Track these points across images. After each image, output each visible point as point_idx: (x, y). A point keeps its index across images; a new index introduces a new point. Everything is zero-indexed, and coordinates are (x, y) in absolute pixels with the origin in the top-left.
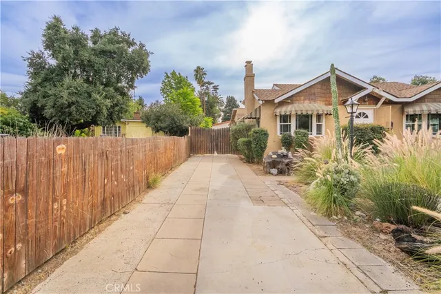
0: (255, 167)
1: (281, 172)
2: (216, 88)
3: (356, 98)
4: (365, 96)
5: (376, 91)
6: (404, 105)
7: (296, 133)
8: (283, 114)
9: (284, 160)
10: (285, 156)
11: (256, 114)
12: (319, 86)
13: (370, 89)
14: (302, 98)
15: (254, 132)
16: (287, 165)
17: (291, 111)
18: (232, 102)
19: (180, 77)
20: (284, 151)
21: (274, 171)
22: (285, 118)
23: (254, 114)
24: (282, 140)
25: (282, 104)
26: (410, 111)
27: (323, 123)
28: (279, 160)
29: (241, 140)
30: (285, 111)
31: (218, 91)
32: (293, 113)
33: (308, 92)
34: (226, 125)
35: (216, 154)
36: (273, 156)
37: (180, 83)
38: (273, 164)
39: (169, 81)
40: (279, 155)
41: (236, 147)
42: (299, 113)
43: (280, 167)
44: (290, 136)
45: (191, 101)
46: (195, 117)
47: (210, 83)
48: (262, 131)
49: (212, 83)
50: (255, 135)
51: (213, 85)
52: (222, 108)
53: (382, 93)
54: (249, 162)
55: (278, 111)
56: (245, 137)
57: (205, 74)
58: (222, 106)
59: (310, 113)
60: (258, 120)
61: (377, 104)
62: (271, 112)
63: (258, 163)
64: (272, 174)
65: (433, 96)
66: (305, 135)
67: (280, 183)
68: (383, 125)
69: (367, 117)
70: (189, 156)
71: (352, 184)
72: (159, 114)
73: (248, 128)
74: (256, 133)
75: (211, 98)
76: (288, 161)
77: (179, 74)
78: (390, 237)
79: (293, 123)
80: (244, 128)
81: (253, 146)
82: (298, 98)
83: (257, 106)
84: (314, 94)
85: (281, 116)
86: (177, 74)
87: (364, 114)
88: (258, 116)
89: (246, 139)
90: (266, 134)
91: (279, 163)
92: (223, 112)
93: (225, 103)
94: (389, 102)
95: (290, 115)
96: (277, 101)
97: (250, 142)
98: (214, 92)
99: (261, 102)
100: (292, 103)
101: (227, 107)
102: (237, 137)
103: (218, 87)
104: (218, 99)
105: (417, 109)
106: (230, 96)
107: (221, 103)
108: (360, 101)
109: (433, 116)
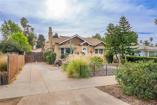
0: (52, 65)
2: (33, 29)
3: (82, 44)
4: (85, 43)
5: (87, 42)
6: (94, 46)
10: (61, 61)
11: (53, 47)
12: (73, 39)
13: (86, 42)
14: (68, 43)
15: (52, 54)
16: (61, 63)
18: (41, 38)
19: (14, 24)
20: (61, 59)
21: (57, 65)
22: (62, 49)
23: (52, 47)
24: (61, 56)
25: (61, 44)
27: (74, 51)
28: (59, 62)
29: (47, 57)
30: (62, 47)
31: (34, 31)
34: (39, 50)
35: (37, 62)
36: (57, 61)
37: (13, 27)
38: (57, 63)
39: (6, 25)
41: (46, 59)
43: (59, 64)
44: (64, 55)
45: (23, 39)
46: (26, 47)
47: (29, 26)
48: (54, 53)
49: (30, 26)
50: (52, 55)
51: (31, 27)
52: (36, 40)
53: (89, 43)
54: (50, 64)
55: (60, 47)
56: (49, 55)
57: (27, 22)
58: (36, 39)
59: (69, 48)
60: (53, 49)
61: (88, 46)
62: (58, 47)
64: (57, 66)
65: (100, 44)
69: (86, 49)
70: (25, 64)
72: (7, 45)
73: (50, 52)
74: (53, 54)
75: (30, 35)
77: (13, 22)
79: (65, 51)
80: (49, 52)
81: (51, 58)
82: (66, 43)
83: (53, 44)
85: (61, 48)
86: (12, 22)
87: (85, 48)
88: (53, 48)
90: (56, 54)
92: (37, 42)
93: (38, 38)
94: (90, 45)
95: (64, 48)
96: (59, 43)
97: (50, 57)
98: (31, 31)
99: (54, 43)
100: (64, 44)
101: (39, 40)
102: (46, 55)
103: (34, 29)
104: (34, 35)
105: (97, 48)
106: (40, 34)
107: (36, 37)
108: (84, 45)
109: (100, 50)
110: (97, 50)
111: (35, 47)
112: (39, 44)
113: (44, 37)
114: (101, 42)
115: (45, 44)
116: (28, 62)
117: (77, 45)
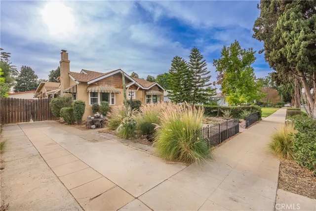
1: (97, 127)
2: (6, 55)
3: (128, 86)
4: (133, 85)
5: (137, 83)
6: (146, 91)
7: (102, 103)
8: (93, 91)
9: (98, 119)
10: (99, 117)
11: (73, 90)
12: (112, 77)
13: (134, 82)
14: (104, 83)
16: (101, 122)
17: (98, 90)
18: (28, 73)
20: (98, 114)
21: (93, 126)
22: (94, 94)
23: (71, 90)
25: (92, 85)
26: (148, 93)
27: (115, 98)
30: (95, 90)
31: (9, 58)
32: (100, 91)
33: (106, 80)
35: (32, 121)
36: (92, 118)
38: (93, 122)
40: (95, 117)
42: (103, 92)
43: (97, 123)
44: (98, 105)
48: (81, 102)
50: (77, 105)
52: (15, 77)
53: (139, 85)
54: (71, 124)
55: (90, 89)
56: (66, 106)
59: (108, 92)
60: (75, 95)
61: (137, 89)
62: (85, 90)
63: (79, 124)
64: (92, 128)
65: (154, 88)
66: (107, 105)
67: (100, 132)
68: (139, 99)
71: (134, 124)
74: (77, 104)
75: (2, 66)
76: (100, 120)
78: (146, 139)
79: (99, 98)
81: (74, 112)
82: (102, 83)
83: (74, 85)
84: (110, 81)
85: (91, 93)
88: (75, 92)
89: (69, 108)
90: (84, 104)
91: (96, 121)
92: (17, 80)
93: (20, 73)
94: (141, 89)
95: (97, 93)
96: (89, 83)
97: (71, 110)
98: (3, 58)
99: (78, 83)
100: (98, 85)
101: (22, 76)
102: (59, 106)
103: (9, 55)
104: (10, 67)
105: (150, 93)
106: (25, 67)
107: (13, 71)
108: (131, 87)
109: (154, 96)
110: (149, 96)
111: (12, 89)
112: (23, 84)
113: (34, 72)
114: (155, 84)
115: (45, 84)
116: (9, 122)
117: (119, 88)
